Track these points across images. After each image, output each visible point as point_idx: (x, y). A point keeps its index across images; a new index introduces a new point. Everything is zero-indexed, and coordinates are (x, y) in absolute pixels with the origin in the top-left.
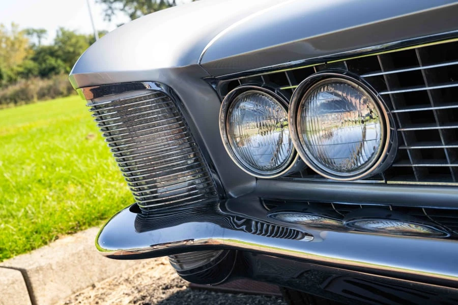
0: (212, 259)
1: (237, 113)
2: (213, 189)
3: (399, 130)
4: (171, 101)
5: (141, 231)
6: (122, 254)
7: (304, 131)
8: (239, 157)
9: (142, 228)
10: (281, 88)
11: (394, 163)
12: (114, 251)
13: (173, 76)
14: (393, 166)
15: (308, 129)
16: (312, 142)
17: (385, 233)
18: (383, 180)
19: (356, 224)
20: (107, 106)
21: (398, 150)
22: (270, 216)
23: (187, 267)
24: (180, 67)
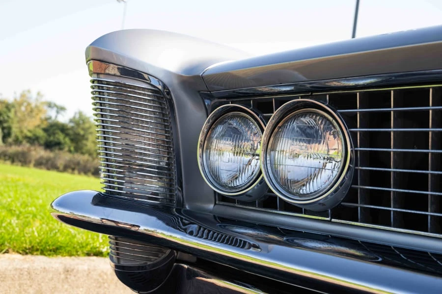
0: (149, 263)
1: (220, 129)
2: (174, 198)
3: (356, 168)
4: (165, 102)
8: (207, 171)
11: (343, 201)
13: (175, 82)
14: (342, 203)
15: (277, 149)
16: (276, 162)
18: (328, 217)
21: (351, 187)
23: (122, 263)
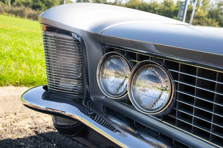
0: (71, 124)
1: (108, 63)
2: (84, 93)
3: (176, 100)
4: (81, 46)
5: (44, 99)
6: (31, 106)
7: (134, 84)
8: (101, 83)
9: (45, 98)
10: (132, 60)
11: (168, 114)
12: (28, 103)
13: (86, 35)
14: (168, 115)
15: (136, 83)
16: (136, 90)
17: (153, 144)
18: (161, 119)
19: (141, 135)
20: (51, 37)
21: (173, 109)
22: (105, 115)
23: (58, 123)
24: (91, 32)
